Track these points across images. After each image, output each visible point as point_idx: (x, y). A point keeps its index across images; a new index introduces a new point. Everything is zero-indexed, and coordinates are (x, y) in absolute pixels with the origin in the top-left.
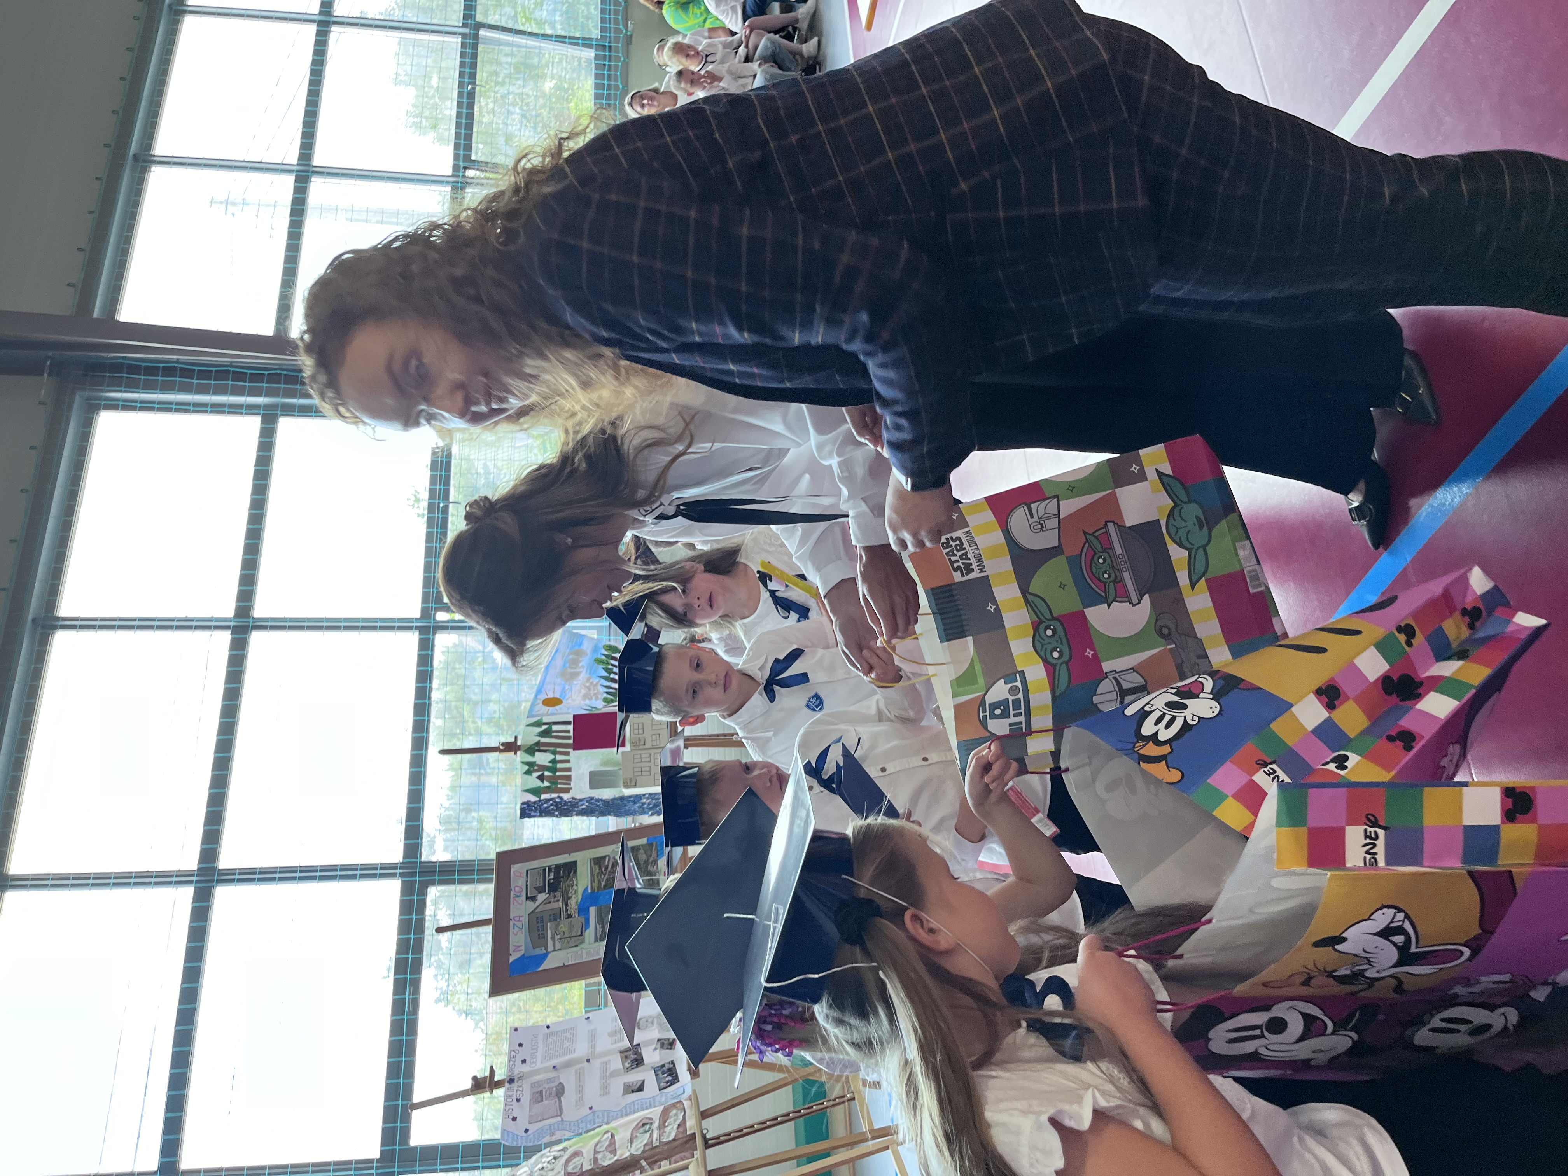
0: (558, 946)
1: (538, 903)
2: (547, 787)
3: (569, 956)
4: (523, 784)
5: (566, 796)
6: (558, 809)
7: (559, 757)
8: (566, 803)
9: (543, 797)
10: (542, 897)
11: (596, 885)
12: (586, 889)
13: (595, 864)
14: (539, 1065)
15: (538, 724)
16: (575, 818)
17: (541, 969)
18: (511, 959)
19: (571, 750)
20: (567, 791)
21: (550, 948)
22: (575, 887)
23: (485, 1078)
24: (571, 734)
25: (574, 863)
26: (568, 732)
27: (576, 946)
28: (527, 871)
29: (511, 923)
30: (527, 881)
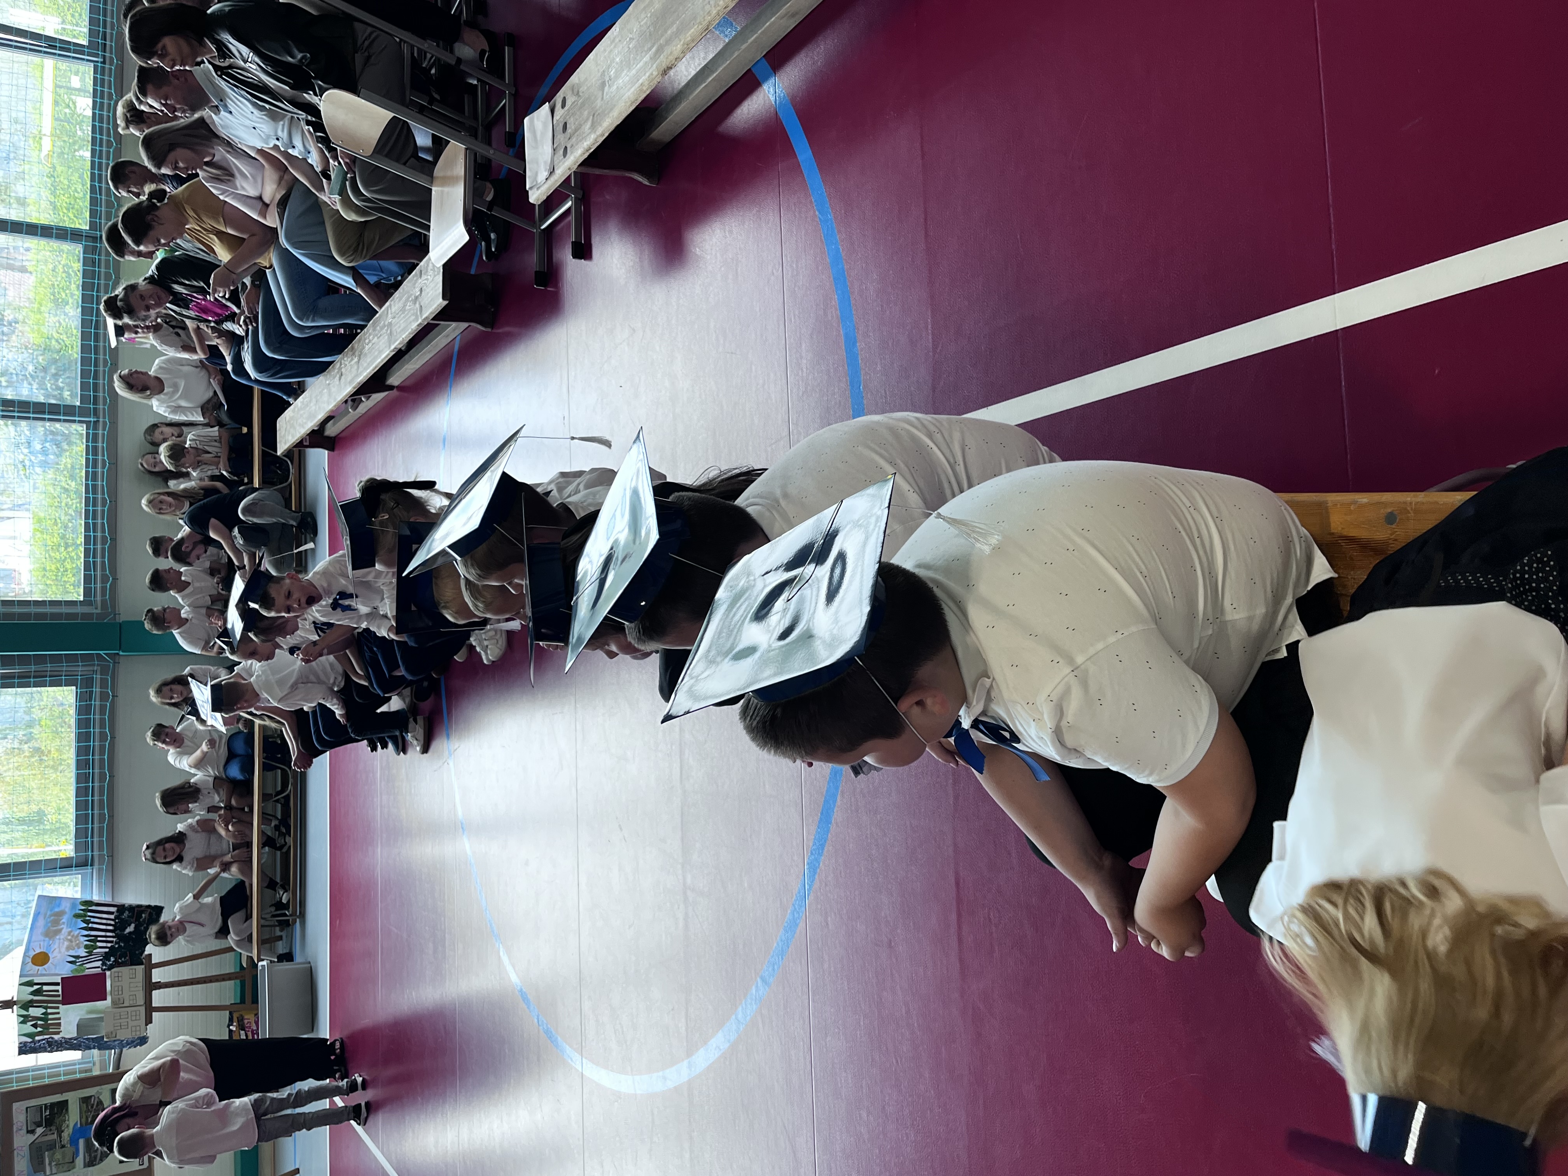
0: (54, 1171)
1: (37, 1135)
2: (40, 1032)
4: (19, 1031)
5: (56, 1037)
6: (50, 1046)
7: (49, 1011)
8: (56, 1042)
9: (37, 1039)
10: (40, 1130)
11: (84, 1120)
12: (76, 1124)
13: (83, 1103)
15: (30, 984)
19: (60, 1005)
20: (58, 1033)
21: (48, 1172)
22: (67, 1122)
24: (60, 993)
25: (66, 1102)
26: (58, 991)
27: (69, 1171)
28: (27, 1108)
29: (15, 1152)
30: (27, 1117)
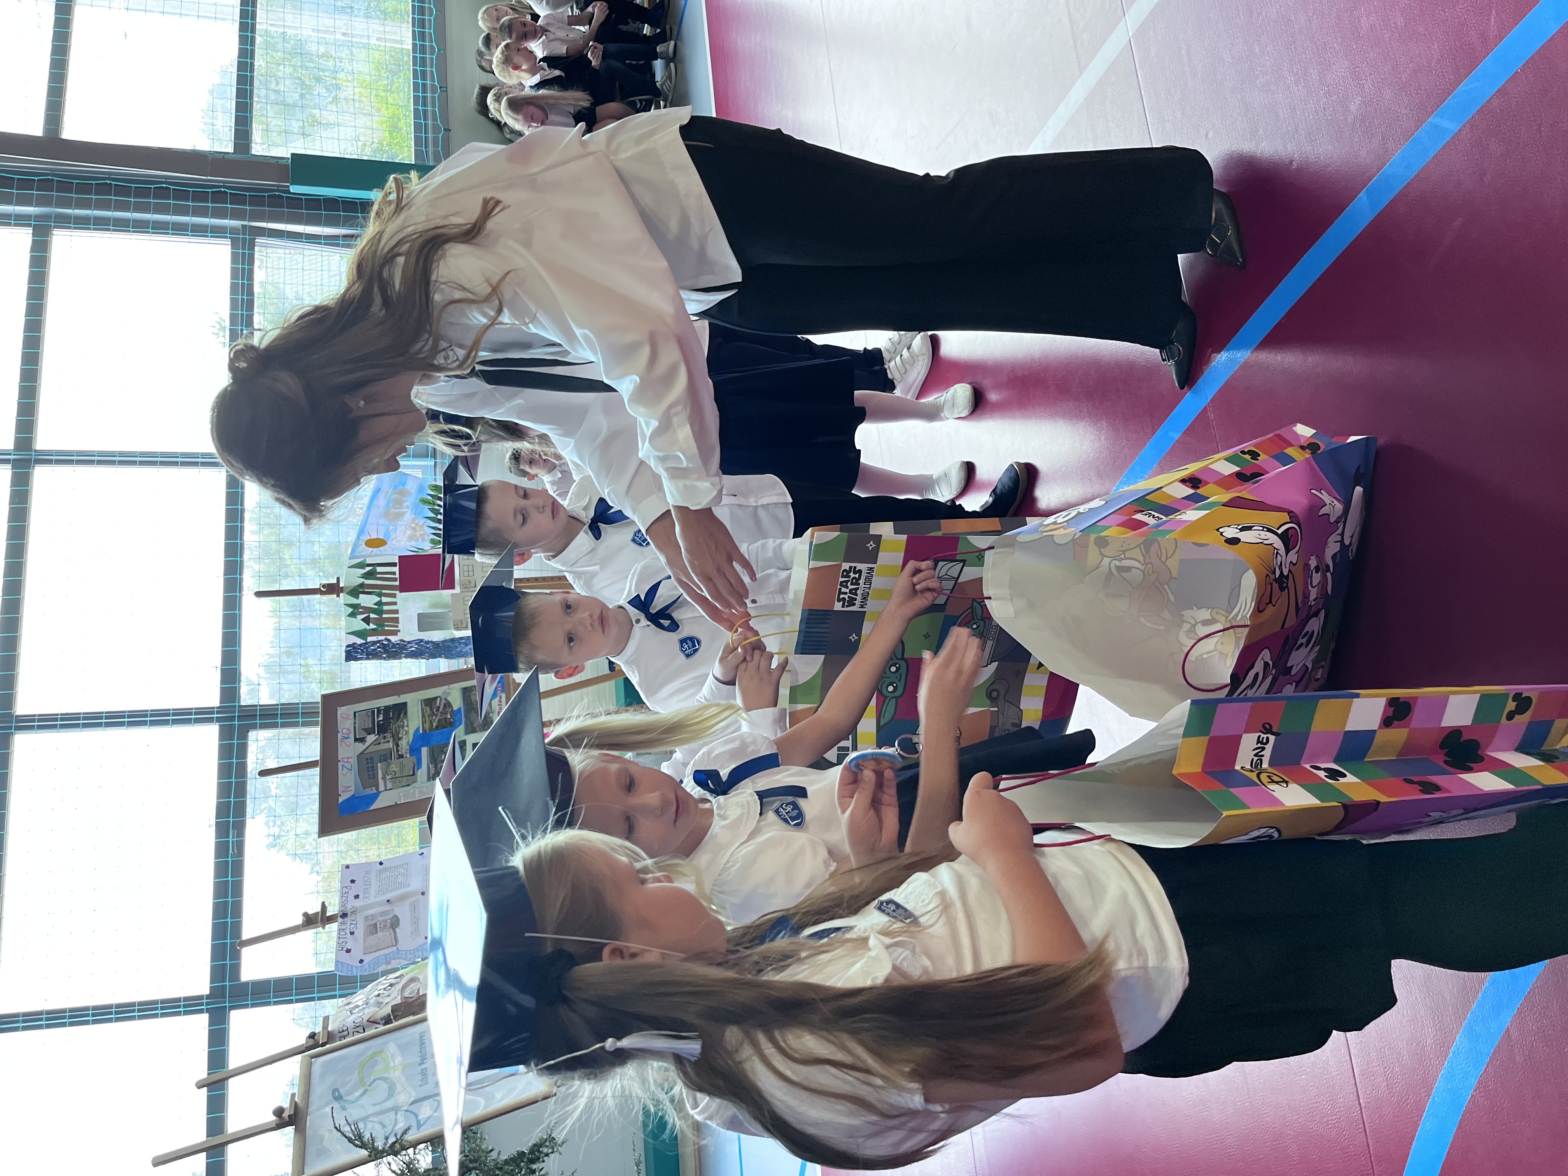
0: (389, 786)
1: (367, 744)
2: (373, 629)
3: (401, 794)
4: (347, 627)
5: (393, 639)
6: (386, 651)
7: (385, 599)
8: (394, 645)
9: (370, 639)
10: (371, 738)
11: (427, 726)
12: (418, 730)
13: (426, 705)
14: (372, 900)
15: (361, 565)
16: (404, 660)
17: (371, 808)
18: (341, 800)
19: (397, 592)
20: (395, 633)
21: (382, 788)
22: (406, 728)
23: (317, 913)
24: (397, 576)
25: (405, 704)
26: (394, 573)
27: (409, 785)
28: (355, 713)
29: (340, 764)
30: (355, 723)
